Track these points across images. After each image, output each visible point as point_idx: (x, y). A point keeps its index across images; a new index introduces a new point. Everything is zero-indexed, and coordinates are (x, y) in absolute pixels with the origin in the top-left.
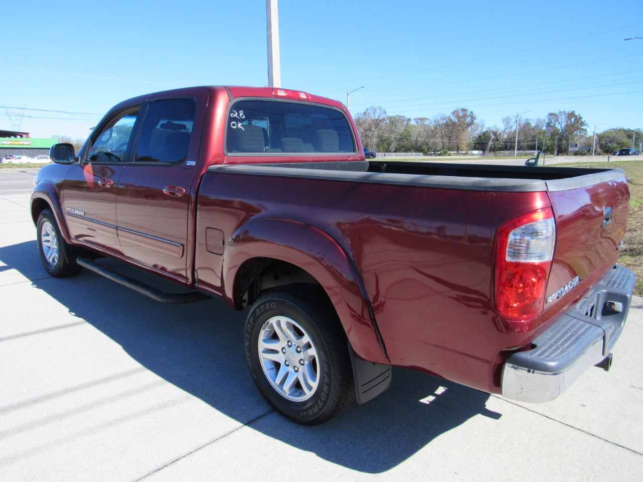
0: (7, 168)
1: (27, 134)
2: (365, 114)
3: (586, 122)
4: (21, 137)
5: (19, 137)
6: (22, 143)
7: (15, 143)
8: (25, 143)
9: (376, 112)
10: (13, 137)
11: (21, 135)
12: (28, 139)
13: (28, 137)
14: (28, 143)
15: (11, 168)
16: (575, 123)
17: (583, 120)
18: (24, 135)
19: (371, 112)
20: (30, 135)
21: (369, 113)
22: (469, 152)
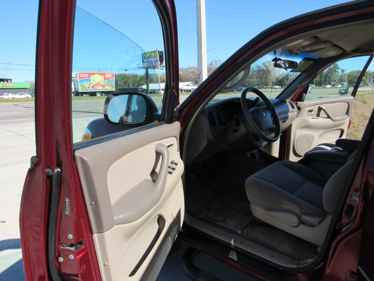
0: (4, 102)
1: (11, 80)
2: (211, 64)
3: (340, 67)
4: (7, 81)
5: (5, 82)
6: (9, 85)
7: (4, 85)
8: (10, 85)
9: (217, 63)
10: (2, 82)
11: (7, 80)
12: (11, 83)
13: (11, 82)
14: (12, 85)
15: (6, 102)
16: (334, 68)
17: (338, 66)
18: (9, 81)
19: (214, 63)
20: (12, 81)
21: (213, 64)
22: (274, 87)
